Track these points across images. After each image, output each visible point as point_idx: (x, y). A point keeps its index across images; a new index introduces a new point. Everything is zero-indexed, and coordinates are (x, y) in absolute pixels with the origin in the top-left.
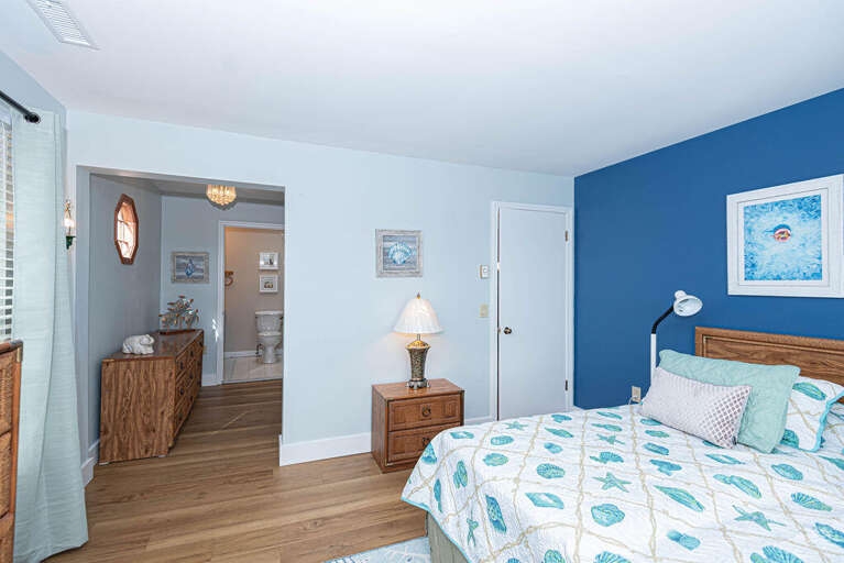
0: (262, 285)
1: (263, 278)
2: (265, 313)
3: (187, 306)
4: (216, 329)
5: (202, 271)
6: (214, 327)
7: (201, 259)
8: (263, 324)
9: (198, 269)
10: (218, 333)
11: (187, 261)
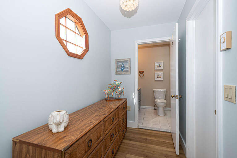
0: (156, 76)
1: (156, 74)
2: (158, 90)
3: (118, 85)
4: (134, 98)
5: (127, 68)
6: (133, 97)
7: (127, 62)
8: (157, 95)
9: (126, 67)
10: (136, 100)
11: (121, 64)
